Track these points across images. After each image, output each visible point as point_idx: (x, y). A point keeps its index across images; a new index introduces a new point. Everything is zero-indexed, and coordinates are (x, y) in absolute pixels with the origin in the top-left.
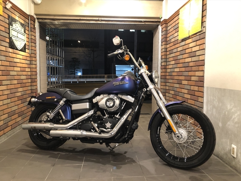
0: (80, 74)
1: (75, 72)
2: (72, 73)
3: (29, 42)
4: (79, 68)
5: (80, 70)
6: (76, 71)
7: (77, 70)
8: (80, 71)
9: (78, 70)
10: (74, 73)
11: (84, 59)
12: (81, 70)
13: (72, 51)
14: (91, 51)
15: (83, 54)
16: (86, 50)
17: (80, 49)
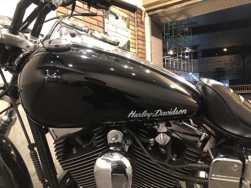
3: (135, 40)
11: (231, 68)
13: (215, 60)
14: (241, 57)
15: (230, 62)
16: (234, 57)
17: (226, 56)
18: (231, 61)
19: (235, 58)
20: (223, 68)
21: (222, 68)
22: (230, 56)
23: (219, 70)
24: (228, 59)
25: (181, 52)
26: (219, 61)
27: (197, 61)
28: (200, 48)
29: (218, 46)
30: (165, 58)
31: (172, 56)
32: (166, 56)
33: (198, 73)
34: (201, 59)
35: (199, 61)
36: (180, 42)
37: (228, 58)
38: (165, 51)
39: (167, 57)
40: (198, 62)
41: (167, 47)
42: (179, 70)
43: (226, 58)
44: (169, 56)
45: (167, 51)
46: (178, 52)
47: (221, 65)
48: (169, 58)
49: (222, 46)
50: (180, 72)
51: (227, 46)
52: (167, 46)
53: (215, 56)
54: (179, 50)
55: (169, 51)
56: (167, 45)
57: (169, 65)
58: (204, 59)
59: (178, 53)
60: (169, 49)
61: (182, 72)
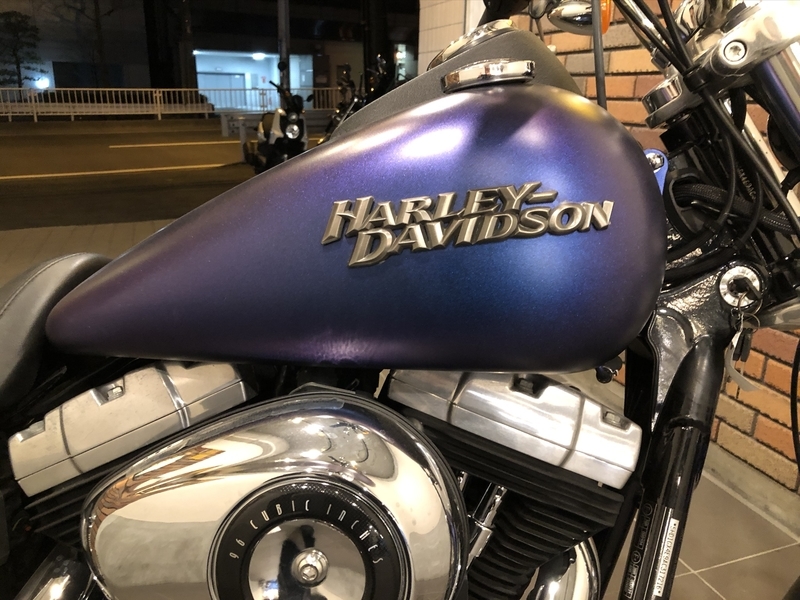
0: (43, 83)
1: (19, 74)
2: (8, 77)
4: (35, 59)
5: (44, 68)
6: (24, 73)
7: (29, 68)
8: (42, 71)
9: (34, 66)
10: (16, 78)
12: (49, 67)
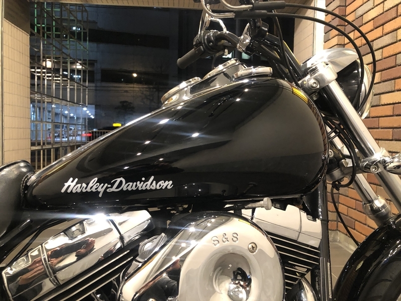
13: (121, 89)
14: (155, 90)
15: (140, 94)
16: (146, 88)
17: (135, 85)
18: (142, 93)
19: (147, 90)
20: (131, 103)
21: (129, 101)
22: (140, 86)
23: (125, 104)
24: (137, 89)
25: (67, 67)
26: (126, 91)
27: (92, 86)
28: (98, 66)
29: (125, 67)
30: (34, 72)
31: (49, 70)
32: (38, 68)
33: (94, 106)
34: (99, 84)
35: (96, 87)
36: (67, 49)
37: (139, 88)
38: (35, 59)
39: (39, 70)
40: (94, 88)
41: (39, 52)
42: (62, 99)
43: (136, 87)
44: (44, 69)
45: (39, 60)
46: (63, 66)
47: (128, 98)
48: (44, 73)
49: (131, 69)
50: (64, 102)
51: (139, 69)
52: (40, 49)
53: (121, 82)
54: (63, 63)
55: (43, 61)
56: (40, 47)
57: (44, 85)
58: (104, 84)
59: (61, 66)
60: (44, 57)
61: (68, 103)
